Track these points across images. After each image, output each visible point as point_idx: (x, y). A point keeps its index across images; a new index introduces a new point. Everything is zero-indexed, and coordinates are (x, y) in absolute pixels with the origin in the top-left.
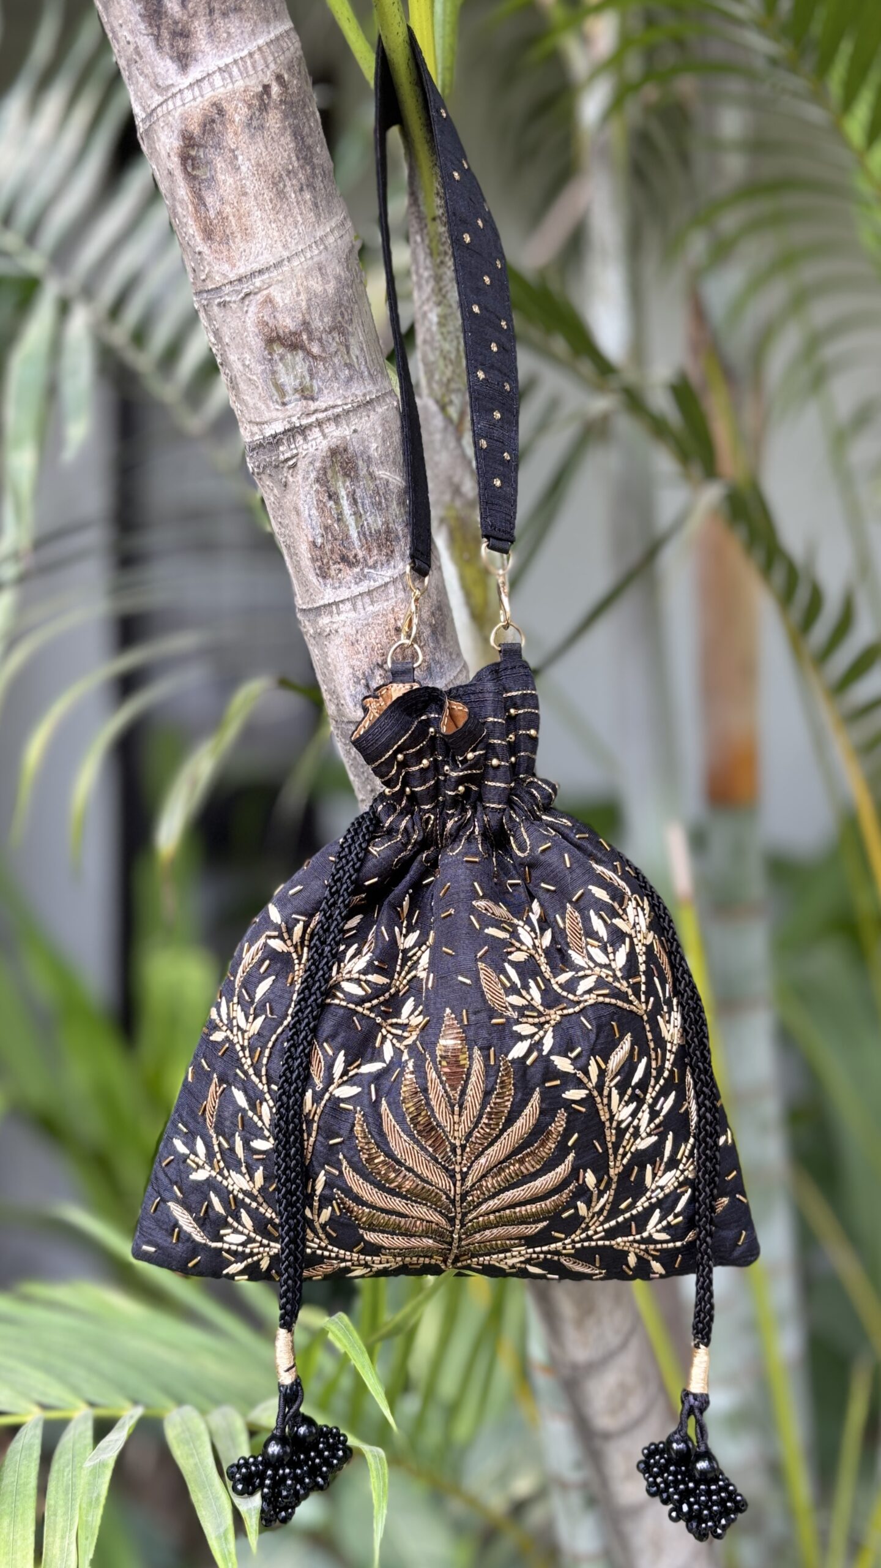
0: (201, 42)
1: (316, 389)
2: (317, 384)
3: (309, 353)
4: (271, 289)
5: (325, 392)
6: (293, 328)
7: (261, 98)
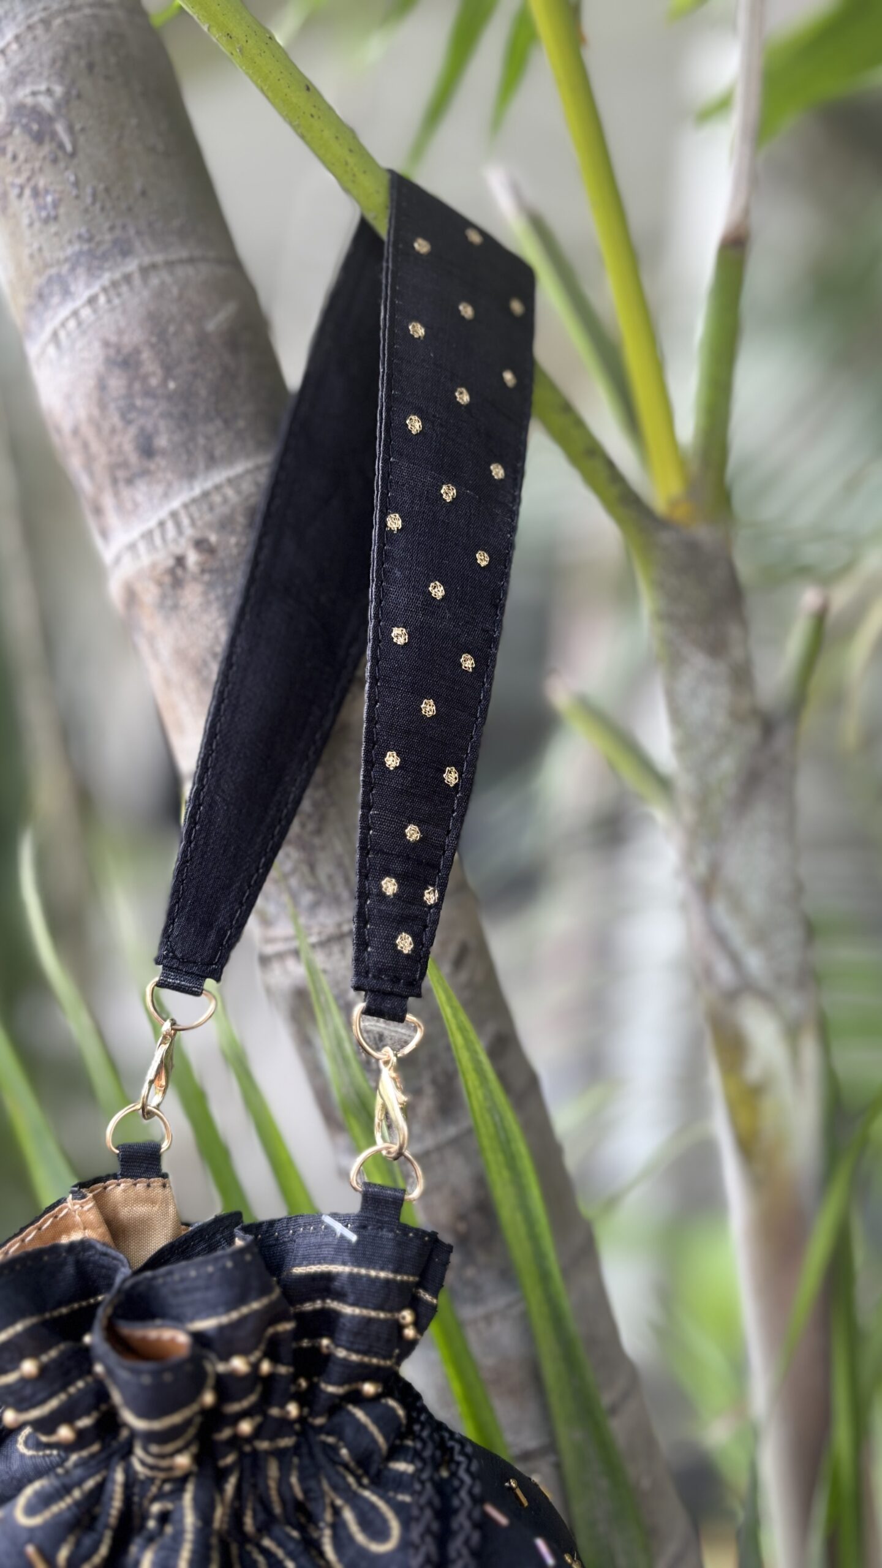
0: (113, 517)
7: (172, 572)
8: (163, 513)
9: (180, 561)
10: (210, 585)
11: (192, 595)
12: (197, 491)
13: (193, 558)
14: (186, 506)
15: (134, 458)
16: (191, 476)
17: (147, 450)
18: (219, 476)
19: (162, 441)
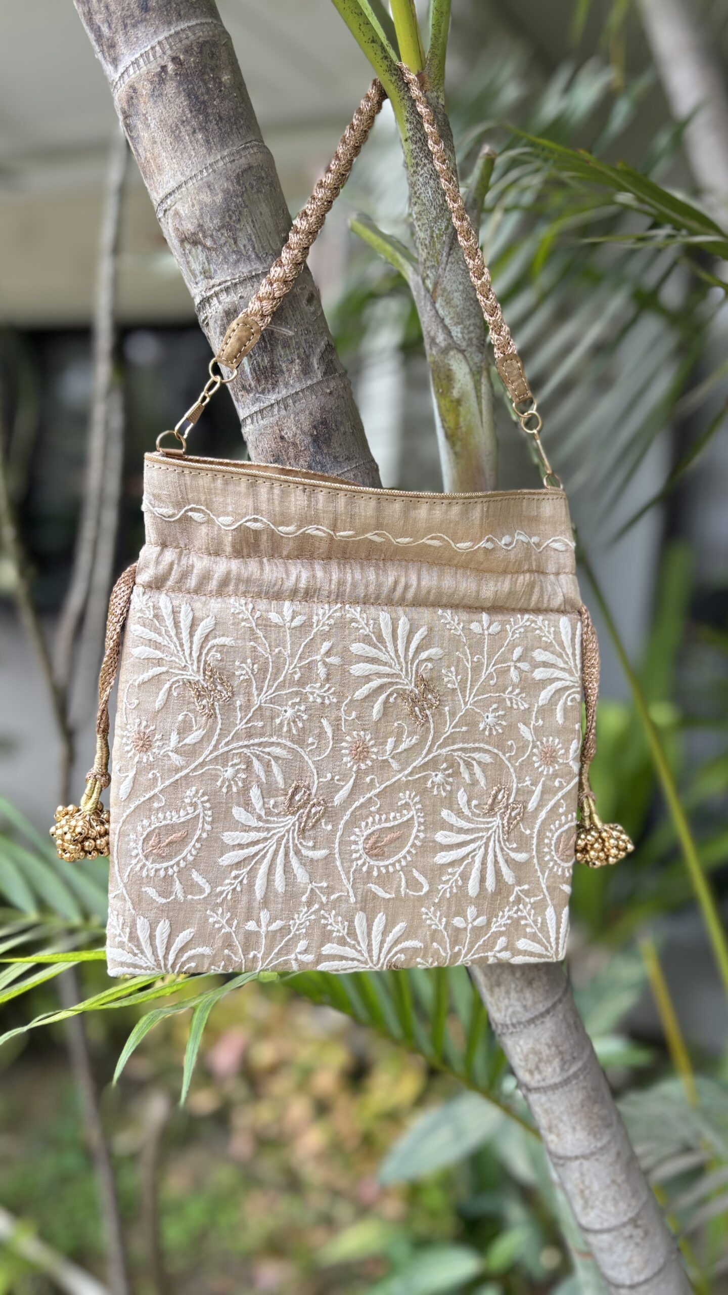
0: (122, 48)
1: (213, 271)
2: (212, 267)
3: (204, 246)
4: (176, 205)
5: (219, 272)
6: (193, 231)
7: (159, 75)
8: (154, 42)
9: (164, 68)
10: (180, 83)
11: (170, 88)
12: (172, 32)
13: (171, 67)
14: (166, 38)
15: (137, 12)
16: (170, 23)
17: (145, 8)
18: (183, 25)
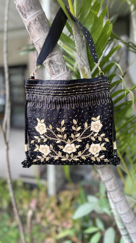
7: (35, 20)
8: (34, 14)
9: (36, 19)
10: (39, 21)
11: (37, 22)
13: (37, 19)
14: (36, 13)
15: (30, 9)
16: (36, 11)
17: (32, 8)
18: (38, 11)
19: (33, 7)
